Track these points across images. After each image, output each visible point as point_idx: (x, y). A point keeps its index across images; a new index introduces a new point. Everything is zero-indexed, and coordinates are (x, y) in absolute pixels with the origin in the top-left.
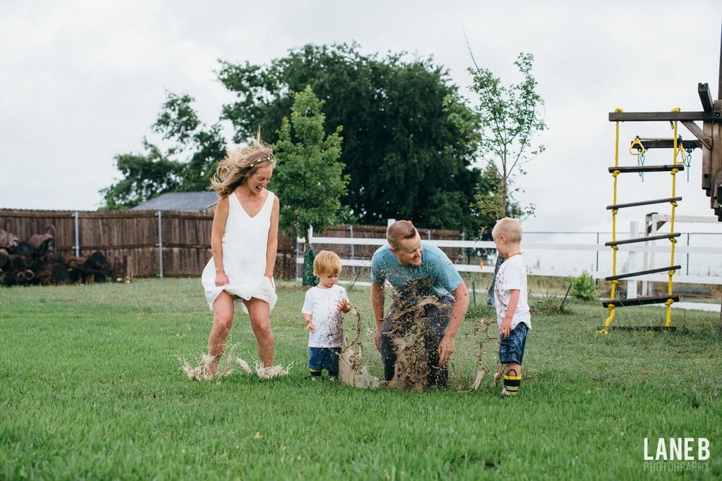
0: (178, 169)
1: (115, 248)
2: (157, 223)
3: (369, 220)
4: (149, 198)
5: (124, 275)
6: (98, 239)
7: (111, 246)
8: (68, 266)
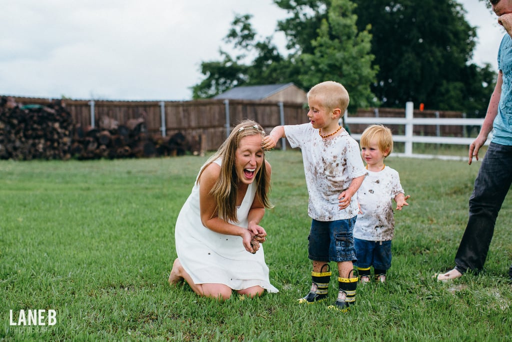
0: (245, 70)
1: (193, 129)
2: (225, 109)
3: (388, 104)
4: (224, 91)
5: (199, 150)
6: (180, 122)
7: (190, 127)
8: (156, 143)
